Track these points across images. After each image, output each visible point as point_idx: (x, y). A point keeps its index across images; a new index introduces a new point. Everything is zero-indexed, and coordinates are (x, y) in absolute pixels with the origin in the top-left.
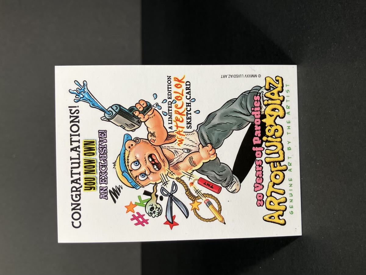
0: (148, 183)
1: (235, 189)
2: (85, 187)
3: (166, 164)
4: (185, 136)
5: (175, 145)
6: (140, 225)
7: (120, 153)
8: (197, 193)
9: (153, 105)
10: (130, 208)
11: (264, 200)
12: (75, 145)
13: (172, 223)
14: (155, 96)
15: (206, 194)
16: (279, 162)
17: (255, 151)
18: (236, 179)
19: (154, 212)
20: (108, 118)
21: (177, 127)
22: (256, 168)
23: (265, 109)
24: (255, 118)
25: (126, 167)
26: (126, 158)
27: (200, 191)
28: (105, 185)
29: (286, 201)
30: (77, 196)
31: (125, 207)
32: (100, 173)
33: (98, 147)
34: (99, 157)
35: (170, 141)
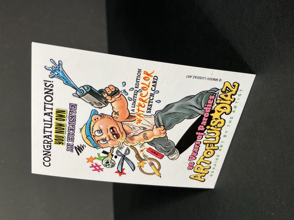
1: (175, 158)
2: (55, 142)
3: (124, 135)
4: (143, 117)
5: (134, 123)
6: (97, 171)
7: (86, 123)
8: (145, 157)
9: (121, 91)
10: (90, 160)
11: (194, 166)
12: (48, 111)
13: (121, 172)
14: (124, 84)
15: (151, 158)
16: (214, 144)
17: (198, 135)
18: (177, 151)
19: (109, 164)
20: (79, 95)
21: (139, 110)
22: (195, 146)
23: (216, 107)
24: (205, 112)
25: (91, 133)
26: (91, 127)
27: (147, 156)
28: (71, 143)
29: (210, 168)
30: (48, 147)
31: (87, 159)
32: (68, 134)
33: (68, 115)
34: (69, 123)
35: (131, 120)
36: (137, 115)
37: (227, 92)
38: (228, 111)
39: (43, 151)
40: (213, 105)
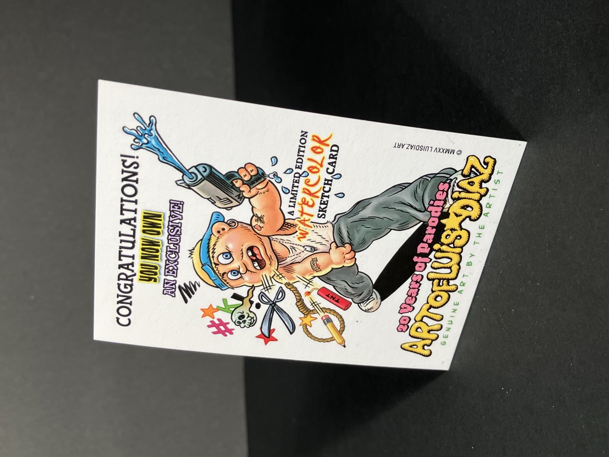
0: (240, 284)
1: (372, 308)
2: (141, 277)
3: (273, 263)
4: (311, 227)
5: (293, 239)
6: (221, 335)
7: (202, 238)
8: (314, 306)
10: (209, 312)
11: (410, 325)
12: (128, 215)
13: (268, 337)
14: (275, 160)
15: (327, 309)
16: (448, 280)
17: (417, 262)
18: (376, 294)
19: (245, 321)
20: (188, 183)
21: (302, 213)
22: (410, 284)
23: (451, 205)
24: (431, 217)
25: (210, 259)
26: (211, 246)
27: (318, 304)
28: (172, 278)
29: (440, 329)
30: (127, 286)
31: (202, 309)
32: (166, 260)
33: (166, 225)
34: (168, 239)
35: (287, 232)
36: (298, 223)
37: (472, 175)
38: (474, 214)
39: (116, 296)
40: (445, 201)
